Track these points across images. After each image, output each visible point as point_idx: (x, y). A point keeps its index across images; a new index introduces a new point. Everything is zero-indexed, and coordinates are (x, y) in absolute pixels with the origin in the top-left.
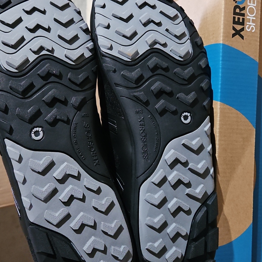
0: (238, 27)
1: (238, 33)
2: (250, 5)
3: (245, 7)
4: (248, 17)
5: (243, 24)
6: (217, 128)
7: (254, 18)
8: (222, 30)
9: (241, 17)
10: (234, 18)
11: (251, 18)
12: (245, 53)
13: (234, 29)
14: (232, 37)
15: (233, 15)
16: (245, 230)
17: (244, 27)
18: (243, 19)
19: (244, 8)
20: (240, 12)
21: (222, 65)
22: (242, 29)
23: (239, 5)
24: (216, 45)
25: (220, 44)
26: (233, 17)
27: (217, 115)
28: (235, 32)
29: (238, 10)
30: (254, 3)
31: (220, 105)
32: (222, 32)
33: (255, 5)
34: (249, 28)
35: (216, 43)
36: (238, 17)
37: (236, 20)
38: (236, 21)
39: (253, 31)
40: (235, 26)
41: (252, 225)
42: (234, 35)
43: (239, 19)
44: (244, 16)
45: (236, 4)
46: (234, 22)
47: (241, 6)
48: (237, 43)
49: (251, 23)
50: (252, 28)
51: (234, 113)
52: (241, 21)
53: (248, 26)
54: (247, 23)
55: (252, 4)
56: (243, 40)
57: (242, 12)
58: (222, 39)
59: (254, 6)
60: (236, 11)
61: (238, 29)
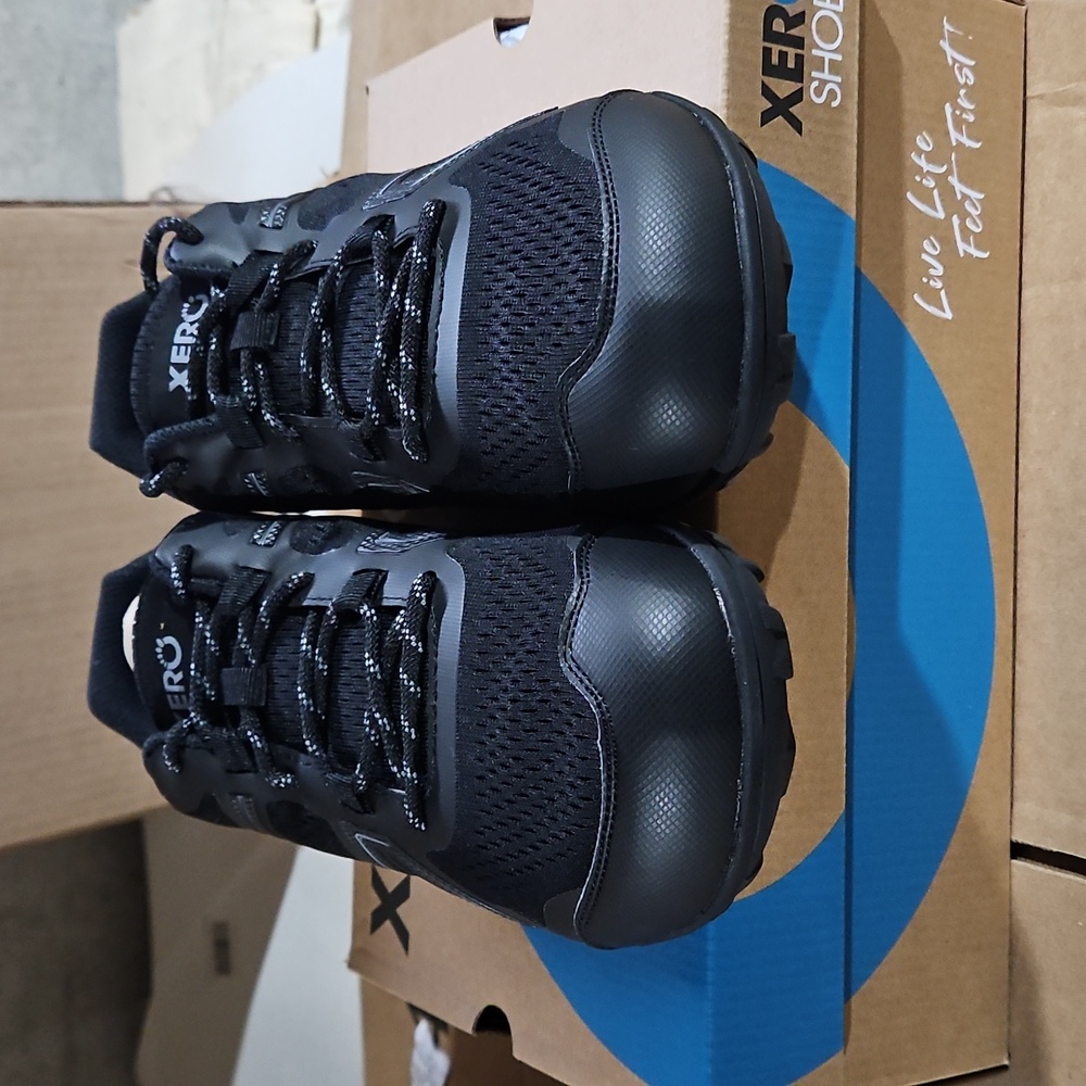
0: (783, 88)
1: (780, 109)
2: (821, 8)
3: (804, 12)
4: (815, 52)
5: (797, 74)
7: (839, 57)
9: (792, 52)
10: (767, 52)
11: (827, 56)
12: (806, 184)
13: (767, 92)
14: (762, 125)
15: (764, 40)
17: (802, 88)
18: (799, 59)
19: (800, 18)
22: (797, 97)
23: (784, 6)
28: (770, 105)
29: (779, 25)
33: (840, 8)
34: (819, 92)
36: (780, 51)
37: (775, 60)
38: (773, 62)
39: (835, 104)
40: (772, 82)
42: (766, 117)
44: (803, 49)
46: (768, 69)
47: (792, 10)
48: (776, 146)
49: (826, 75)
50: (832, 94)
52: (791, 64)
53: (815, 84)
54: (814, 74)
55: (827, 5)
56: (800, 133)
57: (793, 32)
59: (834, 11)
60: (774, 29)
61: (782, 94)
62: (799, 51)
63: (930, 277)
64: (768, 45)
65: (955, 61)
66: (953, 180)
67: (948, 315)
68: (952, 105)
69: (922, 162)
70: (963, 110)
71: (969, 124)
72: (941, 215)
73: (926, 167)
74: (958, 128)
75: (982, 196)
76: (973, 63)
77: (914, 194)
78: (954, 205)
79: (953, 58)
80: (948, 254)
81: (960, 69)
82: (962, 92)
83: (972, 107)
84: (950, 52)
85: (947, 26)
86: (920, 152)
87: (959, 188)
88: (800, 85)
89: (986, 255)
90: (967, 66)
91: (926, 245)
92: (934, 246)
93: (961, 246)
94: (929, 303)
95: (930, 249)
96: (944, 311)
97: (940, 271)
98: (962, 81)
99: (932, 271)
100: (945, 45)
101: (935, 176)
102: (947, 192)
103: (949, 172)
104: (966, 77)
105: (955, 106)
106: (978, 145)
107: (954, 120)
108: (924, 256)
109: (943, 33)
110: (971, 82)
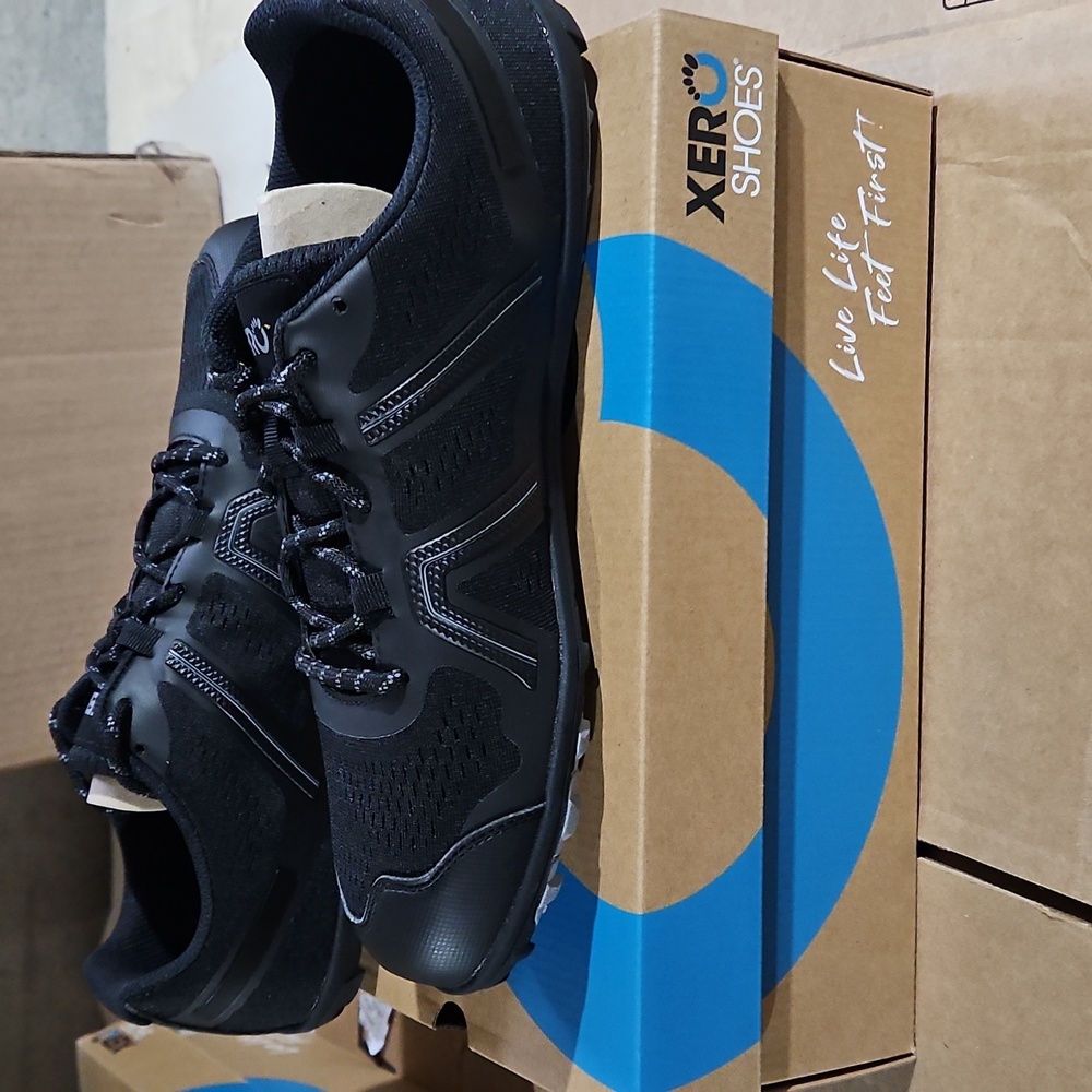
0: (707, 181)
1: (704, 199)
2: (742, 108)
3: (725, 113)
4: (736, 148)
5: (720, 168)
6: (642, 518)
7: (758, 152)
8: (653, 190)
9: (715, 148)
10: (692, 149)
11: (747, 151)
12: (727, 266)
13: (692, 185)
14: (688, 214)
15: (690, 138)
17: (724, 181)
18: (722, 154)
19: (722, 118)
20: (712, 131)
21: (655, 307)
22: (720, 188)
23: (708, 107)
24: (637, 240)
25: (648, 235)
26: (690, 145)
27: (643, 473)
28: (695, 197)
29: (703, 125)
30: (754, 101)
31: (654, 440)
32: (653, 196)
34: (739, 183)
35: (634, 233)
36: (704, 148)
37: (699, 156)
38: (698, 158)
39: (754, 194)
40: (697, 176)
42: (692, 207)
43: (707, 152)
44: (724, 145)
45: (697, 104)
46: (693, 164)
47: (715, 111)
48: (700, 232)
49: (746, 168)
50: (752, 185)
51: (700, 468)
52: (714, 159)
53: (737, 176)
54: (735, 167)
55: (747, 105)
56: (722, 221)
57: (716, 130)
58: (652, 218)
59: (754, 111)
60: (699, 128)
61: (705, 187)
62: (722, 148)
63: (845, 344)
64: (692, 142)
65: (867, 148)
66: (866, 256)
67: (861, 378)
68: (863, 188)
69: (837, 241)
70: (875, 192)
71: (879, 204)
72: (854, 288)
73: (840, 245)
74: (870, 209)
75: (891, 270)
76: (883, 150)
77: (829, 269)
78: (866, 278)
79: (865, 146)
80: (861, 322)
81: (872, 156)
82: (874, 176)
83: (883, 190)
84: (863, 141)
85: (860, 118)
86: (834, 232)
87: (871, 262)
88: (723, 178)
89: (896, 323)
90: (877, 152)
91: (841, 315)
92: (847, 314)
93: (872, 315)
94: (843, 367)
95: (844, 318)
96: (857, 374)
97: (853, 338)
98: (873, 166)
99: (846, 339)
100: (858, 134)
101: (849, 253)
102: (859, 267)
103: (861, 249)
104: (878, 163)
105: (868, 189)
106: (889, 224)
107: (866, 202)
108: (839, 325)
109: (856, 123)
110: (882, 167)
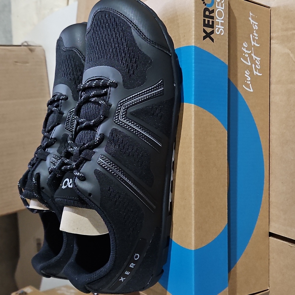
0: (209, 30)
1: (208, 35)
2: (218, 8)
3: (214, 9)
4: (217, 20)
5: (212, 26)
6: (192, 131)
7: (223, 22)
8: (193, 32)
9: (211, 20)
10: (204, 20)
11: (220, 21)
12: (215, 56)
13: (204, 31)
14: (203, 40)
15: (204, 17)
16: (221, 231)
18: (213, 22)
19: (213, 11)
20: (210, 15)
21: (195, 68)
22: (212, 32)
23: (208, 8)
24: (188, 48)
25: (192, 46)
26: (204, 19)
27: (192, 118)
28: (205, 35)
29: (207, 13)
30: (222, 6)
31: (195, 108)
32: (193, 34)
33: (223, 8)
34: (218, 31)
35: (187, 46)
36: (208, 20)
37: (206, 22)
39: (222, 34)
40: (206, 29)
41: (227, 226)
42: (205, 38)
43: (209, 21)
44: (214, 19)
45: (206, 7)
46: (205, 25)
47: (211, 9)
48: (207, 45)
49: (220, 27)
50: (221, 31)
51: (208, 116)
52: (211, 24)
53: (217, 29)
54: (217, 26)
55: (220, 7)
56: (213, 42)
57: (211, 15)
58: (193, 41)
59: (222, 9)
60: (206, 14)
61: (208, 32)
62: (213, 20)
63: (247, 81)
64: (204, 18)
65: (253, 23)
66: (253, 55)
67: (252, 91)
68: (252, 35)
69: (245, 50)
70: (255, 36)
71: (256, 40)
72: (250, 64)
73: (246, 51)
74: (254, 41)
75: (260, 59)
76: (257, 24)
77: (243, 59)
78: (253, 61)
79: (252, 22)
80: (252, 74)
81: (254, 25)
82: (255, 31)
83: (257, 35)
84: (252, 21)
85: (251, 14)
86: (244, 47)
87: (254, 57)
88: (213, 29)
89: (261, 75)
91: (246, 72)
92: (248, 72)
93: (255, 72)
94: (247, 88)
95: (247, 73)
96: (250, 89)
97: (249, 79)
98: (255, 28)
99: (248, 79)
100: (250, 19)
101: (248, 54)
102: (251, 58)
103: (252, 53)
104: (256, 27)
105: (253, 35)
106: (259, 45)
107: (253, 39)
108: (245, 75)
109: (250, 15)
110: (257, 29)
